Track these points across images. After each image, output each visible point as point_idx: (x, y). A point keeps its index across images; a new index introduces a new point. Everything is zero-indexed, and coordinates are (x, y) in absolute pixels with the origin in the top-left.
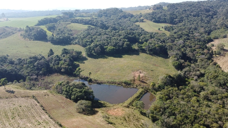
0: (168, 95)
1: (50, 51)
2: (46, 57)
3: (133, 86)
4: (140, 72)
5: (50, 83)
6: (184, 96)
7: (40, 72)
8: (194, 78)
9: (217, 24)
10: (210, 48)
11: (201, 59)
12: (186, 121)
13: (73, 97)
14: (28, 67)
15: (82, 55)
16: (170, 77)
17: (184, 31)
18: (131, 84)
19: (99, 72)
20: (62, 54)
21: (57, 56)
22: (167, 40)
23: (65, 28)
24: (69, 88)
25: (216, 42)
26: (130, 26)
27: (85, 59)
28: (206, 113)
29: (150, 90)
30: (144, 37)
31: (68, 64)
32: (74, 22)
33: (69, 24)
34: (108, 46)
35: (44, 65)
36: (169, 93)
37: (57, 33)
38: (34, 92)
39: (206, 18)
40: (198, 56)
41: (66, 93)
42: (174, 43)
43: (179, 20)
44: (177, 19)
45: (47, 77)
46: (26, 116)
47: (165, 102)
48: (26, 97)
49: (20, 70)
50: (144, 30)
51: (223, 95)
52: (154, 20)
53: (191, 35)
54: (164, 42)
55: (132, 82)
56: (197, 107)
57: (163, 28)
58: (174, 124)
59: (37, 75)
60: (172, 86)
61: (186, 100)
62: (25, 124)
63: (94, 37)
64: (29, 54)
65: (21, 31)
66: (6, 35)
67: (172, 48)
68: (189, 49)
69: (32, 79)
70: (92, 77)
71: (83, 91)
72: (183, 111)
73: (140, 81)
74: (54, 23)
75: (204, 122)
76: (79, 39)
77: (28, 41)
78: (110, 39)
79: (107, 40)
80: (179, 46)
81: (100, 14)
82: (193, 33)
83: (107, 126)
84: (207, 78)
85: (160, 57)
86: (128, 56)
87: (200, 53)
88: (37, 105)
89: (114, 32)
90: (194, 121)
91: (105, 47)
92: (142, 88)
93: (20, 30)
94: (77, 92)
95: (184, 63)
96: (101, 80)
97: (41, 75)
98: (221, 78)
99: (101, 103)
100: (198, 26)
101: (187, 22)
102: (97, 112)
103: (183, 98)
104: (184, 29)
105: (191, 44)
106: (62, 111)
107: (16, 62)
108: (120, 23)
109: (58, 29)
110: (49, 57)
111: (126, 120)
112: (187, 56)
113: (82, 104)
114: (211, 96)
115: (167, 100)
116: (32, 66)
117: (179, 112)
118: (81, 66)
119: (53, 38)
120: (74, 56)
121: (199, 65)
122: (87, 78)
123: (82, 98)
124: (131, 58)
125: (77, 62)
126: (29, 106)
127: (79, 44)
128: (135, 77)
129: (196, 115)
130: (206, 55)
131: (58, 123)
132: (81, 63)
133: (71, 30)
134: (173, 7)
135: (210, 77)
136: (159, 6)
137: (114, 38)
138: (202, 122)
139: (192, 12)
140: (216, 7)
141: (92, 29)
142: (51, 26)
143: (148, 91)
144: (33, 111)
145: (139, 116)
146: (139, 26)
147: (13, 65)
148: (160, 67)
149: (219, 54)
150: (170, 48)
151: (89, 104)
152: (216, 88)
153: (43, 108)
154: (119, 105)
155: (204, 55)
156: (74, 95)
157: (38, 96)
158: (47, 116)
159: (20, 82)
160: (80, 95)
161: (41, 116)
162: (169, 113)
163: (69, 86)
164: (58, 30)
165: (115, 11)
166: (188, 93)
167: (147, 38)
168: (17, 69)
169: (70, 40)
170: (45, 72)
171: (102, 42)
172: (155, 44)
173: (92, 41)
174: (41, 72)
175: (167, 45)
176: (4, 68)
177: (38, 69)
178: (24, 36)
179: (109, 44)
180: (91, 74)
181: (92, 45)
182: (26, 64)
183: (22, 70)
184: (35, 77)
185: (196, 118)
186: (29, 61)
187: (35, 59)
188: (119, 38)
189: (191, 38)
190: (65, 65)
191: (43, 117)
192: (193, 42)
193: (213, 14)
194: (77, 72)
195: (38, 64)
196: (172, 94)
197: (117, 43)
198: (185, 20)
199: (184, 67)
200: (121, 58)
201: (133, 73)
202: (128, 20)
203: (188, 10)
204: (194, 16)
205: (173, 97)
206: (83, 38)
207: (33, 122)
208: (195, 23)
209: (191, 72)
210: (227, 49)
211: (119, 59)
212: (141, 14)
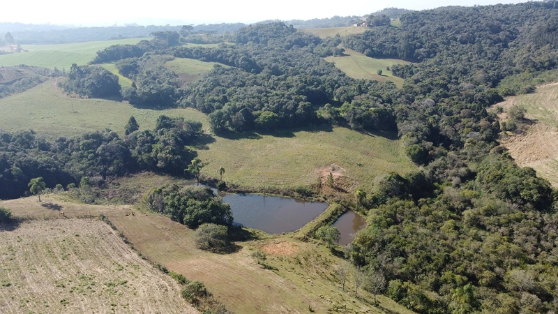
0: (393, 216)
1: (130, 122)
2: (122, 135)
3: (317, 199)
4: (333, 167)
5: (132, 193)
6: (427, 218)
7: (108, 167)
8: (452, 182)
9: (514, 61)
10: (493, 115)
11: (471, 141)
12: (427, 267)
13: (187, 217)
14: (82, 157)
15: (203, 131)
16: (399, 178)
17: (437, 78)
18: (312, 193)
19: (241, 169)
20: (158, 128)
21: (147, 132)
22: (398, 97)
23: (160, 69)
24: (179, 200)
25: (509, 104)
26: (312, 66)
27: (211, 140)
28: (471, 252)
29: (353, 206)
30: (345, 91)
31: (172, 149)
32: (180, 56)
33: (171, 59)
34: (260, 110)
35: (118, 153)
36: (395, 212)
37: (142, 81)
38: (102, 209)
39: (490, 46)
40: (464, 135)
41: (171, 210)
42: (413, 104)
43: (427, 52)
44: (421, 50)
45: (124, 178)
46: (92, 254)
47: (385, 230)
48: (86, 217)
49: (64, 163)
50: (344, 75)
51: (512, 216)
52: (368, 50)
53: (454, 87)
54: (389, 101)
55: (316, 189)
56: (453, 240)
57: (388, 69)
58: (401, 273)
59: (104, 174)
60: (402, 198)
61: (430, 225)
62: (91, 269)
63: (228, 91)
64: (81, 128)
65: (59, 76)
66: (23, 84)
67: (407, 116)
68: (445, 118)
69: (93, 184)
70: (226, 178)
71: (210, 204)
72: (422, 248)
73: (332, 187)
74: (135, 58)
75: (465, 269)
76: (195, 95)
77: (76, 99)
78: (265, 96)
79: (258, 97)
80: (424, 111)
81: (242, 35)
82: (459, 81)
83: (260, 272)
84: (481, 180)
85: (379, 135)
86: (307, 133)
87: (470, 127)
88: (111, 233)
89: (276, 78)
90: (444, 265)
91: (254, 113)
92: (338, 202)
93: (56, 74)
94: (196, 207)
95: (432, 149)
96: (246, 185)
97: (111, 174)
98: (509, 181)
99: (248, 231)
100: (470, 67)
101: (445, 57)
102: (240, 248)
103: (424, 223)
104: (439, 71)
105: (451, 106)
106: (166, 245)
107: (55, 145)
108: (288, 59)
109: (144, 71)
110: (129, 136)
111: (300, 263)
112: (441, 135)
113: (207, 232)
114: (486, 218)
115: (389, 225)
116: (92, 155)
117: (413, 248)
118: (202, 154)
119: (134, 93)
120: (185, 132)
121: (466, 154)
122: (216, 181)
123: (207, 219)
124: (314, 137)
125: (191, 146)
126: (96, 236)
127: (195, 107)
128: (322, 179)
129: (448, 256)
130: (482, 133)
131: (159, 266)
132: (200, 149)
134: (414, 20)
135: (486, 178)
136: (381, 19)
137: (274, 92)
138: (460, 269)
139: (458, 32)
140: (516, 20)
141: (223, 73)
142: (128, 64)
143: (349, 209)
144: (103, 244)
145: (329, 258)
146: (333, 65)
147: (49, 153)
148: (378, 157)
149: (514, 129)
150: (403, 116)
151: (223, 232)
152: (499, 202)
153: (124, 239)
154: (286, 236)
155: (478, 131)
156: (191, 213)
157: (112, 216)
158: (135, 255)
159: (68, 189)
160: (202, 214)
161: (123, 254)
162: (393, 250)
163: (179, 195)
164: (145, 75)
165: (277, 29)
166: (437, 212)
167: (351, 93)
168: (60, 161)
169: (173, 97)
170: (120, 168)
171: (248, 102)
172: (368, 106)
173: (225, 100)
174: (111, 168)
175: (396, 109)
176: (30, 157)
177: (104, 161)
178: (68, 87)
179: (264, 106)
180: (224, 171)
181: (226, 108)
182: (78, 150)
183: (69, 164)
184: (100, 178)
185: (448, 260)
186: (84, 144)
187: (98, 139)
188: (287, 93)
189: (453, 93)
190: (166, 154)
191: (127, 256)
192: (457, 103)
193: (508, 36)
194: (193, 168)
195: (104, 149)
196: (402, 214)
197: (282, 105)
198: (440, 51)
199: (432, 158)
200: (291, 137)
201: (316, 171)
202: (307, 51)
203: (449, 28)
204: (463, 42)
205: (402, 220)
206: (204, 92)
207: (108, 266)
208: (464, 57)
209: (447, 168)
210: (534, 119)
211: (285, 140)
212: (338, 36)
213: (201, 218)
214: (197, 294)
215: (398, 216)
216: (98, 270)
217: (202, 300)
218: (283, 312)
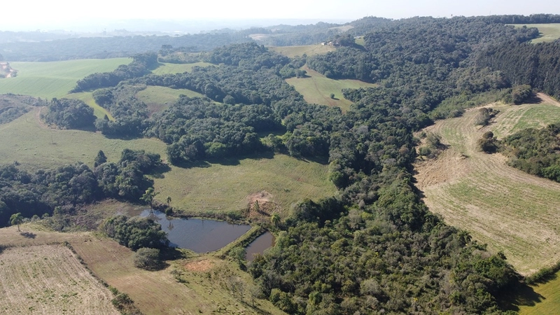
0: (297, 237)
1: (98, 156)
2: (91, 167)
3: (243, 222)
4: (263, 194)
5: (96, 218)
6: (323, 238)
7: (79, 196)
9: (457, 82)
10: (416, 141)
11: (387, 167)
12: (305, 278)
13: (131, 242)
14: (57, 188)
15: (161, 161)
16: (312, 203)
17: (381, 102)
18: (241, 217)
19: (188, 196)
20: (122, 160)
21: (112, 165)
22: (339, 123)
23: (132, 99)
24: (125, 229)
26: (274, 89)
27: (167, 169)
29: (270, 228)
30: (292, 119)
31: (131, 180)
32: (152, 84)
33: (143, 89)
34: (212, 141)
35: (87, 184)
36: (300, 234)
37: (115, 112)
38: (67, 236)
39: (441, 66)
40: (383, 160)
41: (120, 236)
42: (350, 130)
43: (381, 73)
44: (376, 71)
45: (91, 205)
46: (56, 273)
47: (285, 249)
48: (54, 243)
49: (42, 194)
50: (301, 99)
52: (328, 72)
53: (393, 111)
54: (329, 128)
55: (245, 213)
56: (335, 256)
57: (342, 91)
59: (74, 202)
60: (309, 221)
61: (323, 244)
62: (53, 285)
63: (188, 122)
64: (58, 159)
65: (42, 106)
66: (10, 114)
67: (339, 143)
69: (65, 212)
70: (174, 205)
71: (148, 232)
72: (307, 263)
73: (258, 211)
74: (110, 88)
76: (159, 126)
77: (56, 130)
78: (217, 127)
79: (211, 129)
81: (216, 56)
83: (174, 285)
85: (313, 161)
86: (251, 160)
87: (389, 153)
88: (71, 256)
91: (206, 144)
92: (259, 224)
93: (39, 103)
94: (138, 235)
95: (352, 175)
96: (190, 210)
97: (81, 202)
99: (179, 251)
100: (417, 88)
101: (396, 78)
102: (168, 265)
104: (385, 95)
106: (112, 264)
107: (35, 177)
108: (254, 82)
109: (117, 102)
110: (97, 168)
111: (209, 277)
113: (143, 254)
115: (290, 244)
116: (65, 186)
118: (158, 182)
119: (106, 125)
120: (145, 163)
121: (383, 177)
122: (166, 207)
123: (145, 244)
125: (149, 175)
126: (61, 259)
127: (158, 137)
128: (252, 205)
131: (102, 282)
132: (157, 178)
134: (376, 39)
136: (346, 38)
139: (414, 52)
140: (473, 37)
141: (187, 103)
142: (103, 95)
143: (267, 230)
144: (65, 265)
145: (236, 272)
146: (293, 88)
147: (29, 185)
148: (307, 182)
149: (429, 154)
150: (336, 143)
151: (156, 254)
152: (384, 223)
153: (81, 261)
154: (209, 254)
155: (395, 157)
156: (133, 239)
157: (74, 242)
158: (87, 273)
159: (43, 218)
160: (142, 240)
161: (79, 273)
163: (126, 224)
164: (118, 105)
165: (249, 49)
167: (296, 122)
168: (38, 192)
169: (140, 127)
170: (88, 196)
171: (202, 134)
172: (306, 135)
173: (183, 132)
174: (81, 197)
175: (332, 137)
176: (13, 191)
177: (75, 191)
178: (49, 119)
179: (215, 137)
180: (171, 200)
181: (182, 140)
182: (54, 181)
183: (45, 194)
184: (70, 206)
186: (58, 177)
187: (71, 171)
189: (389, 118)
190: (126, 184)
191: (81, 274)
192: (389, 129)
193: (461, 55)
194: (146, 197)
195: (75, 181)
196: (305, 234)
197: (231, 136)
198: (394, 72)
199: (352, 182)
200: (236, 165)
201: (248, 197)
202: (273, 73)
203: (407, 47)
204: (417, 62)
205: (303, 240)
206: (166, 124)
207: (66, 282)
208: (414, 78)
209: (359, 192)
210: (448, 144)
211: (231, 168)
212: (305, 55)
213: (141, 243)
214: (123, 301)
215: (301, 236)
216: (59, 285)
217: (125, 306)
218: (180, 313)
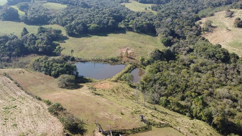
0: (158, 69)
1: (23, 31)
2: (19, 37)
3: (120, 63)
4: (127, 48)
6: (174, 69)
7: (12, 52)
8: (183, 53)
9: (204, 4)
10: (198, 25)
11: (190, 36)
12: (177, 90)
13: (53, 72)
15: (62, 35)
16: (159, 52)
17: (172, 10)
18: (118, 60)
19: (82, 51)
20: (39, 33)
21: (33, 35)
22: (155, 19)
23: (40, 7)
24: (48, 64)
25: (204, 20)
26: (114, 7)
27: (66, 38)
28: (197, 82)
29: (138, 65)
30: (131, 16)
31: (46, 42)
32: (50, 2)
33: (45, 3)
34: (91, 23)
35: (17, 45)
36: (159, 67)
37: (31, 13)
38: (5, 71)
40: (186, 33)
41: (44, 69)
42: (162, 21)
45: (21, 58)
47: (155, 74)
50: (130, 10)
51: (213, 66)
53: (179, 14)
54: (151, 20)
55: (120, 58)
56: (188, 77)
57: (149, 8)
58: (165, 94)
59: (10, 56)
60: (161, 60)
61: (176, 71)
63: (74, 15)
67: (160, 26)
68: (177, 27)
70: (75, 55)
71: (65, 65)
72: (174, 81)
73: (128, 57)
74: (27, 3)
75: (195, 90)
76: (58, 19)
78: (93, 17)
79: (89, 18)
80: (167, 24)
82: (181, 12)
83: (93, 97)
84: (197, 51)
85: (148, 35)
87: (189, 29)
88: (10, 82)
89: (98, 10)
90: (185, 89)
91: (88, 25)
92: (131, 64)
94: (58, 67)
95: (173, 40)
96: (85, 58)
97: (14, 56)
98: (210, 50)
99: (86, 79)
100: (185, 6)
101: (174, 2)
102: (82, 86)
103: (173, 71)
104: (172, 8)
105: (179, 22)
106: (41, 87)
108: (103, 4)
109: (32, 8)
110: (23, 37)
111: (114, 92)
112: (176, 34)
113: (64, 78)
114: (201, 67)
115: (157, 72)
116: (3, 46)
117: (170, 82)
118: (62, 45)
119: (26, 18)
120: (53, 35)
121: (187, 42)
122: (69, 57)
123: (63, 72)
124: (117, 36)
125: (56, 42)
126: (1, 84)
127: (58, 24)
128: (123, 54)
129: (187, 84)
130: (194, 32)
131: (36, 97)
132: (61, 43)
133: (48, 10)
135: (199, 50)
137: (97, 16)
138: (193, 90)
141: (72, 8)
142: (23, 5)
143: (137, 67)
144: (5, 88)
145: (128, 89)
146: (124, 6)
148: (148, 44)
149: (207, 30)
150: (158, 26)
152: (206, 60)
153: (17, 85)
154: (106, 80)
155: (193, 31)
156: (55, 70)
157: (11, 74)
158: (23, 92)
160: (61, 70)
161: (16, 93)
162: (160, 84)
163: (48, 61)
164: (32, 10)
166: (178, 66)
167: (133, 17)
169: (47, 19)
170: (19, 53)
171: (84, 20)
172: (142, 22)
173: (73, 19)
174: (14, 53)
175: (155, 23)
177: (10, 50)
179: (92, 22)
180: (73, 51)
181: (73, 23)
184: (7, 57)
185: (187, 86)
187: (6, 38)
188: (103, 16)
189: (179, 16)
190: (43, 44)
191: (19, 93)
192: (182, 20)
194: (57, 51)
195: (9, 44)
196: (162, 67)
197: (101, 21)
199: (173, 43)
200: (106, 36)
201: (120, 50)
205: (162, 70)
206: (62, 17)
207: (7, 99)
208: (182, 3)
209: (180, 47)
210: (216, 26)
211: (104, 37)
213: (60, 72)
214: (57, 110)
